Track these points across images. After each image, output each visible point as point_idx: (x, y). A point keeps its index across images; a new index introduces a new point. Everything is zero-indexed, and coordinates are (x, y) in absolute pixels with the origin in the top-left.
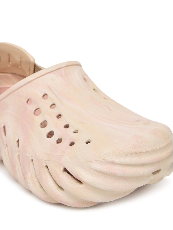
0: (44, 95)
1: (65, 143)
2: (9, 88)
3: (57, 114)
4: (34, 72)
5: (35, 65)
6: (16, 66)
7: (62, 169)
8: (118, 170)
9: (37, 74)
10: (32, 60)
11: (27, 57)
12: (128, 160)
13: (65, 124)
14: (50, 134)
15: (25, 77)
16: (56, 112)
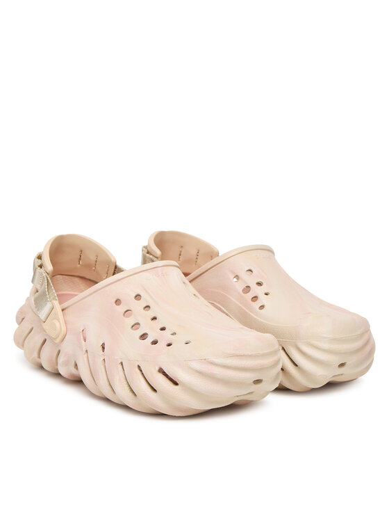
0: (136, 296)
1: (162, 344)
2: (76, 295)
3: (152, 317)
4: (114, 274)
5: (116, 267)
6: (88, 266)
7: (157, 369)
8: (218, 371)
9: (118, 276)
10: (113, 260)
11: (108, 256)
12: (229, 362)
13: (162, 326)
14: (144, 336)
15: (97, 283)
16: (151, 314)
